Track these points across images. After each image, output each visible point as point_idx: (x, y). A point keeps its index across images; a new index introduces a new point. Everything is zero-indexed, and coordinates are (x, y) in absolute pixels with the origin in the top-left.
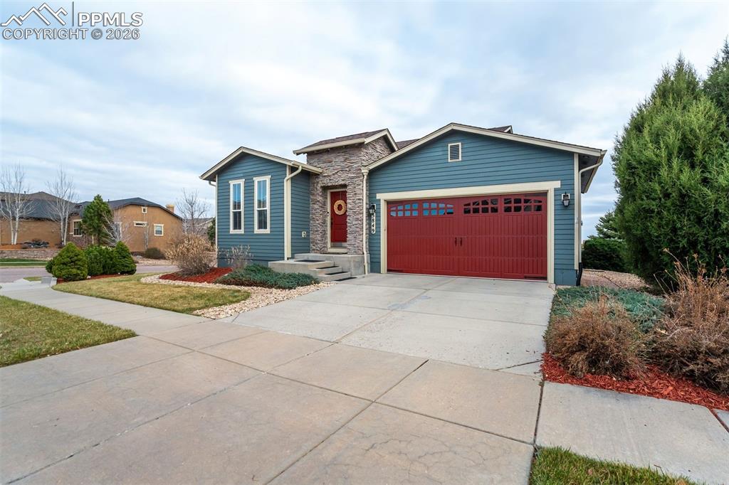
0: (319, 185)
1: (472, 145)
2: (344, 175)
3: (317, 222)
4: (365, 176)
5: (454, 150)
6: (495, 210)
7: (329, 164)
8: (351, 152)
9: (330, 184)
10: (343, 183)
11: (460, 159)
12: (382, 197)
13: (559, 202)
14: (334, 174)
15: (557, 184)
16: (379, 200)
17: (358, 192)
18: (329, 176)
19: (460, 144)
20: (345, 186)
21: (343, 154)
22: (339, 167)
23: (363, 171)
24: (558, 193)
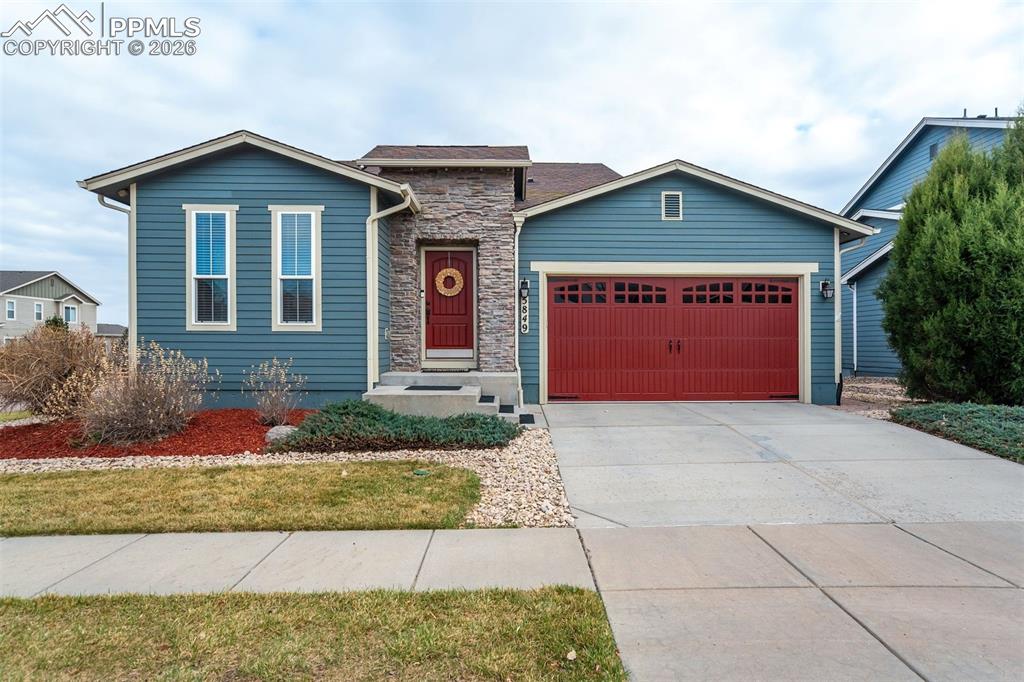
0: (413, 236)
1: (700, 198)
2: (472, 223)
3: (409, 310)
4: (519, 229)
5: (672, 202)
6: (728, 300)
7: (437, 197)
8: (488, 181)
9: (438, 237)
10: (471, 236)
11: (681, 218)
12: (543, 268)
13: (816, 293)
14: (448, 218)
15: (814, 267)
16: (537, 274)
17: (505, 256)
18: (437, 220)
19: (680, 193)
20: (475, 243)
21: (471, 182)
22: (459, 206)
23: (515, 219)
24: (816, 279)
